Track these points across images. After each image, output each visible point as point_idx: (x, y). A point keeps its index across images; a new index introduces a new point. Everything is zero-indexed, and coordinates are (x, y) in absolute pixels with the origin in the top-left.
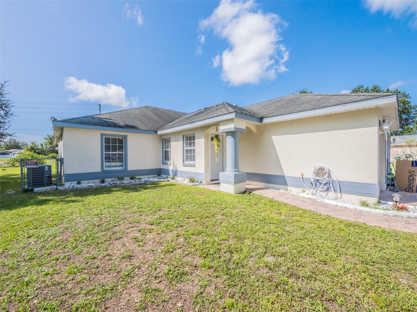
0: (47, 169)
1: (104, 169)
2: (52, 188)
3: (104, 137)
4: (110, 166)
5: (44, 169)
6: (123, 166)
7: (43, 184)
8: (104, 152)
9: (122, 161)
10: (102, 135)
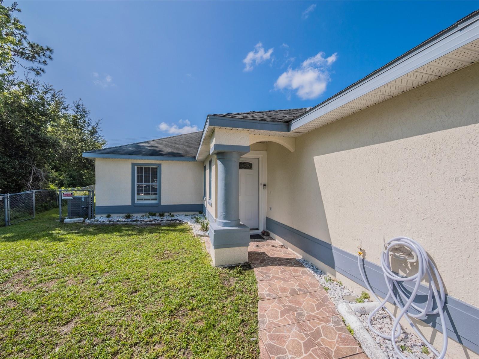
0: (84, 201)
1: (136, 202)
2: (79, 220)
3: (136, 167)
4: (143, 200)
5: (81, 201)
6: (156, 199)
7: (79, 215)
8: (136, 184)
9: (156, 194)
10: (133, 165)
